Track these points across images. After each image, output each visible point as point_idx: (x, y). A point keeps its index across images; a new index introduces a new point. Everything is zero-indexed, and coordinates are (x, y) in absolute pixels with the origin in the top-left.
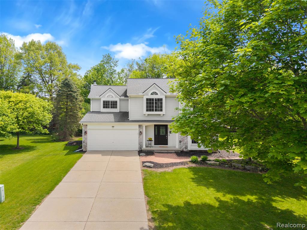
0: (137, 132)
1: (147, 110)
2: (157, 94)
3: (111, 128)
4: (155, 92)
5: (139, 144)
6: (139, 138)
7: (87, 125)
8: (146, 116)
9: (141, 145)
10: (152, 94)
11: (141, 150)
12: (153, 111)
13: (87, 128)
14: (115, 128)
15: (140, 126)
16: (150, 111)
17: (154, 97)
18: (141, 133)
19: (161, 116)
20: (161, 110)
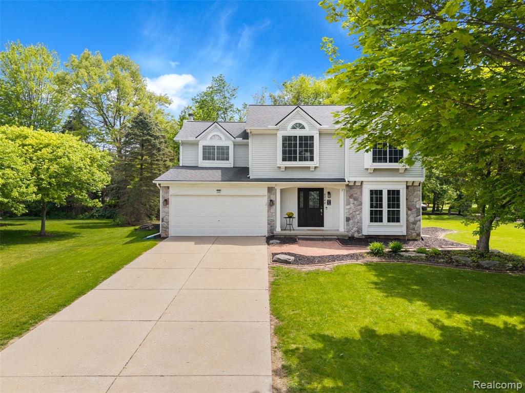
0: (265, 201)
1: (284, 159)
2: (303, 127)
3: (216, 193)
4: (300, 124)
5: (269, 224)
6: (268, 212)
7: (168, 187)
8: (282, 170)
9: (271, 226)
10: (294, 128)
11: (271, 234)
12: (295, 159)
13: (168, 192)
14: (222, 193)
15: (270, 190)
16: (290, 160)
17: (298, 133)
18: (272, 203)
19: (311, 170)
20: (312, 159)
